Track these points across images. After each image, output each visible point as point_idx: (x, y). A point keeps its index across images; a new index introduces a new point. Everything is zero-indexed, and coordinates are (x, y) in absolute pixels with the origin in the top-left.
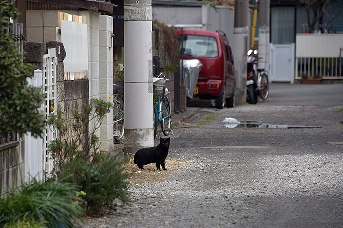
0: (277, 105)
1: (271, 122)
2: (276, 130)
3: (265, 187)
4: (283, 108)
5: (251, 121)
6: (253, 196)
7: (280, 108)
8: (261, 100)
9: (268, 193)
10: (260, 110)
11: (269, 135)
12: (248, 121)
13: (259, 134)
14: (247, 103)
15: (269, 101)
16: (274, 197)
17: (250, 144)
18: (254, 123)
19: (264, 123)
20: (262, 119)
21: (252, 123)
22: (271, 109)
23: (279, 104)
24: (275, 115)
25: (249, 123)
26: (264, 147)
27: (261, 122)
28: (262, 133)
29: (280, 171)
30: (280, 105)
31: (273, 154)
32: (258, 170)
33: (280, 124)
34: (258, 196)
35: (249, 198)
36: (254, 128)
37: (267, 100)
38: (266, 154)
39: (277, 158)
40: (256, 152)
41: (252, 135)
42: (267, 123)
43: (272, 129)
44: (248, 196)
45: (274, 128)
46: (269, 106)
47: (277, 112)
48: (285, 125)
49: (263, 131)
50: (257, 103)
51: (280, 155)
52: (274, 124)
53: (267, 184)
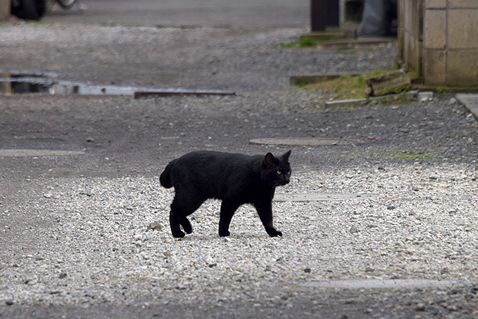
0: (104, 24)
1: (86, 76)
2: (101, 101)
3: (63, 276)
4: (122, 32)
5: (25, 72)
6: (24, 303)
7: (112, 33)
8: (55, 8)
9: (71, 293)
10: (52, 39)
11: (78, 117)
12: (17, 72)
13: (49, 113)
14: (13, 19)
15: (81, 13)
16: (86, 306)
17: (21, 145)
18: (32, 80)
19: (65, 79)
20: (58, 67)
21: (27, 80)
22: (85, 37)
23: (110, 21)
24: (101, 54)
25: (19, 80)
26: (62, 153)
27: (55, 75)
28: (57, 111)
29: (108, 226)
30: (113, 25)
31: (90, 174)
32: (43, 223)
33: (113, 83)
34: (38, 304)
35: (11, 309)
36: (32, 95)
37: (74, 8)
38: (66, 174)
39: (101, 187)
40: (37, 169)
41: (25, 117)
42: (72, 79)
43: (87, 97)
44: (9, 304)
45: (93, 96)
46: (81, 27)
47: (105, 46)
48: (128, 84)
49: (61, 104)
50: (44, 19)
51: (111, 176)
52: (95, 81)
53: (67, 266)
